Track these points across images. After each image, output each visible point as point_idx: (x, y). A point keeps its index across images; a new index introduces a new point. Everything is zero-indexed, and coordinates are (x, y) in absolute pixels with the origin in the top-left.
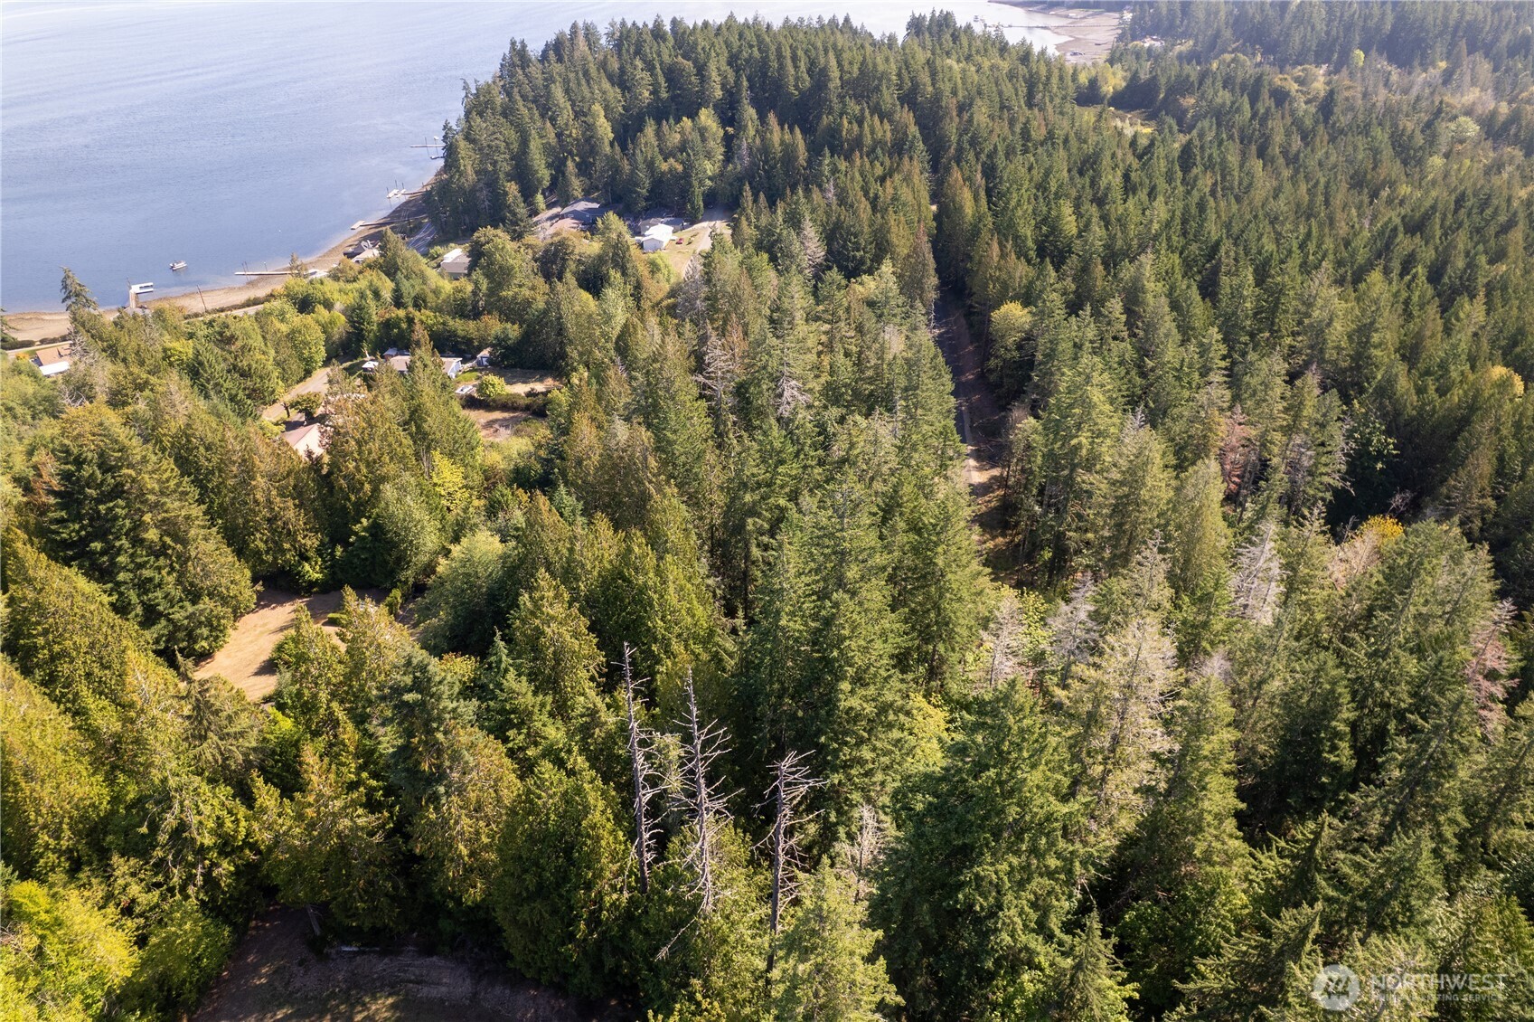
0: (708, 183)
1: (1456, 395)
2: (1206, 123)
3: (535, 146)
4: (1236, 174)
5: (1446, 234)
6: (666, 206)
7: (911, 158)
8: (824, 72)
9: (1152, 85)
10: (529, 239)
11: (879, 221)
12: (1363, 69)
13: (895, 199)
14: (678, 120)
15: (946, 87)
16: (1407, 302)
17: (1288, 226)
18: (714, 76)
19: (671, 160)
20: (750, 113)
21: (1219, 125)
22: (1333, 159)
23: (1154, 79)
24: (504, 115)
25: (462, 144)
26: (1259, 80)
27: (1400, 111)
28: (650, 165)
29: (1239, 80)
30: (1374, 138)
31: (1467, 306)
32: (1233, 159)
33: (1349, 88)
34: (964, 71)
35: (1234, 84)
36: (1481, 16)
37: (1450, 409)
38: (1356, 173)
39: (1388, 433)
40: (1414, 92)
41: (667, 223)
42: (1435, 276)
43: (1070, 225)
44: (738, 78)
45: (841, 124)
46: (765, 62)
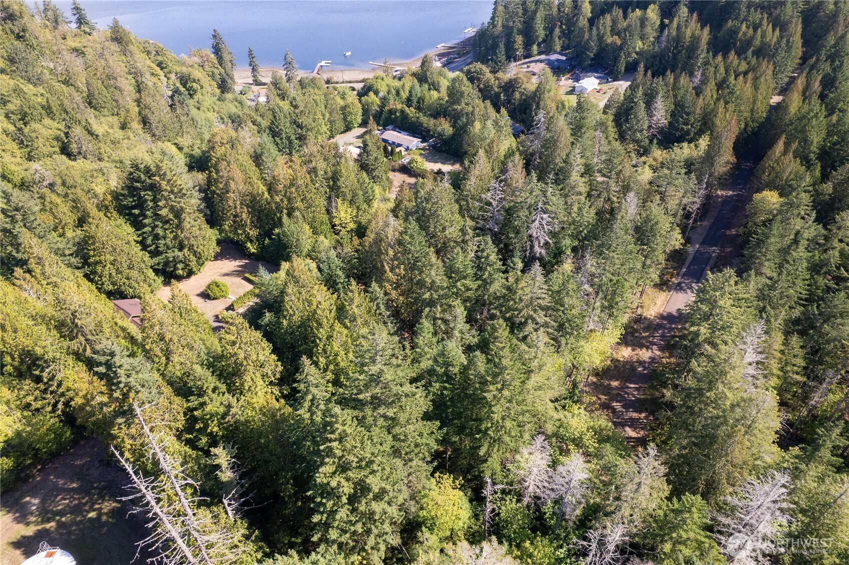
0: (634, 55)
3: (541, 15)
6: (600, 66)
10: (500, 75)
14: (632, 11)
19: (615, 37)
20: (684, 11)
28: (601, 38)
41: (597, 78)
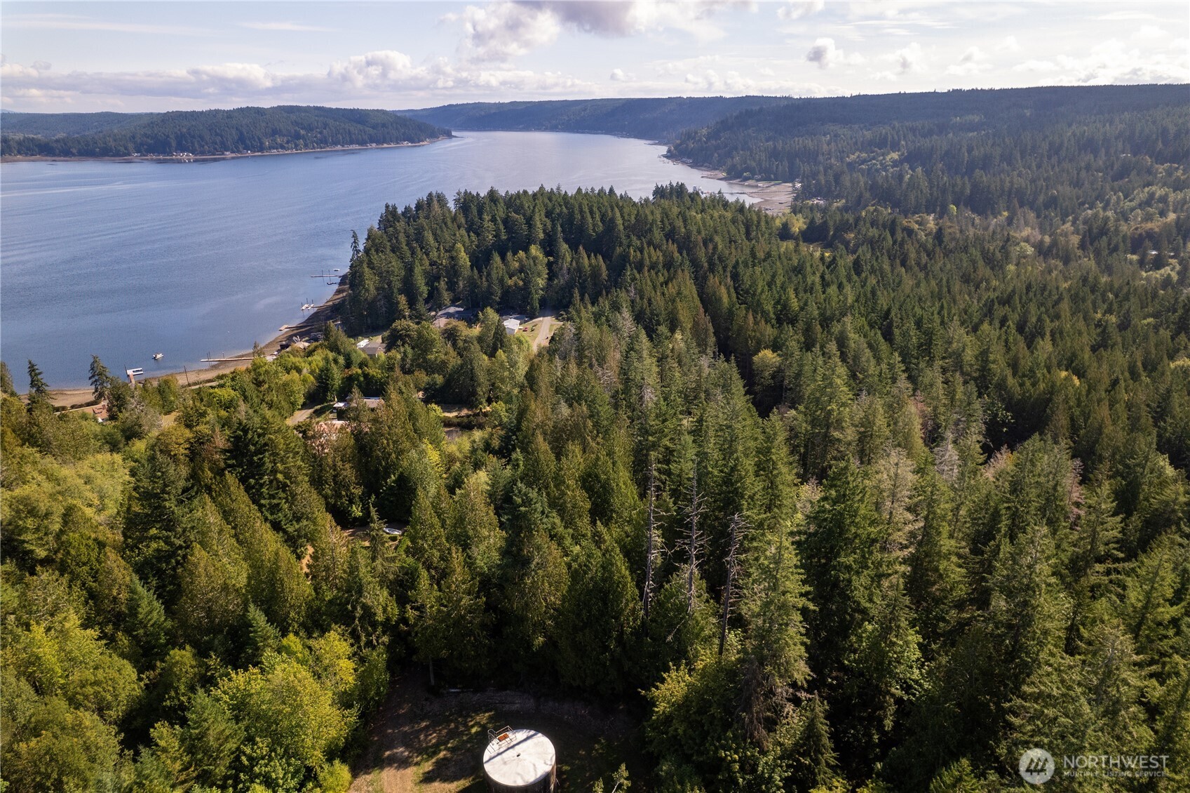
0: (541, 292)
1: (1042, 386)
2: (865, 247)
3: (418, 270)
4: (890, 275)
5: (1023, 307)
6: (512, 308)
7: (683, 270)
8: (612, 220)
9: (824, 226)
11: (671, 307)
12: (957, 216)
13: (679, 293)
14: (516, 253)
15: (694, 229)
16: (1006, 341)
17: (929, 304)
18: (539, 225)
19: (515, 278)
20: (564, 247)
21: (873, 249)
22: (948, 266)
23: (825, 223)
26: (894, 222)
27: (984, 239)
28: (501, 281)
29: (881, 222)
30: (971, 255)
31: (1041, 342)
32: (886, 267)
33: (950, 227)
34: (703, 219)
35: (878, 225)
36: (1024, 185)
37: (1039, 395)
38: (964, 275)
39: (1007, 409)
40: (991, 228)
41: (516, 318)
42: (1021, 328)
43: (795, 304)
44: (554, 226)
45: (629, 252)
46: (571, 214)
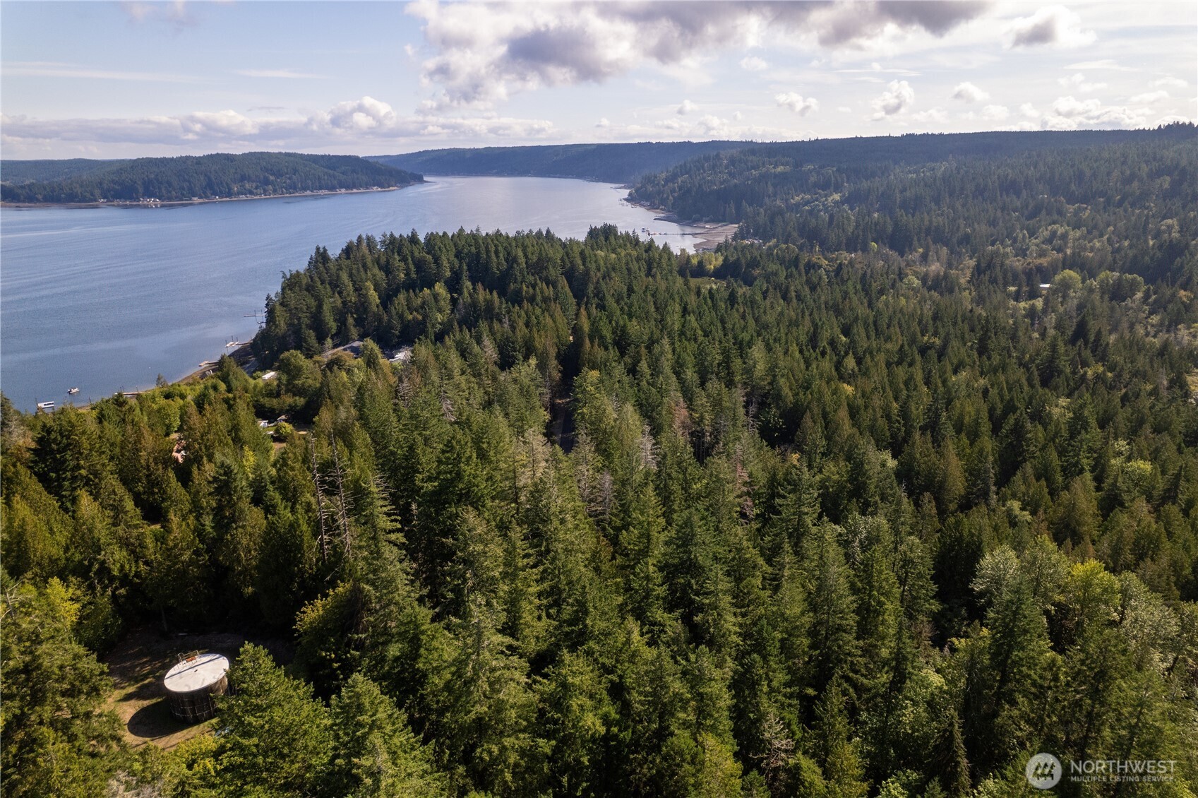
0: (438, 326)
3: (326, 308)
6: (408, 342)
8: (515, 260)
10: (317, 358)
14: (421, 290)
18: (445, 263)
19: (415, 313)
20: (467, 284)
23: (740, 260)
24: (307, 290)
25: (278, 307)
28: (401, 316)
35: (785, 261)
39: (780, 416)
41: (408, 349)
44: (461, 263)
45: (521, 288)
46: (478, 253)
